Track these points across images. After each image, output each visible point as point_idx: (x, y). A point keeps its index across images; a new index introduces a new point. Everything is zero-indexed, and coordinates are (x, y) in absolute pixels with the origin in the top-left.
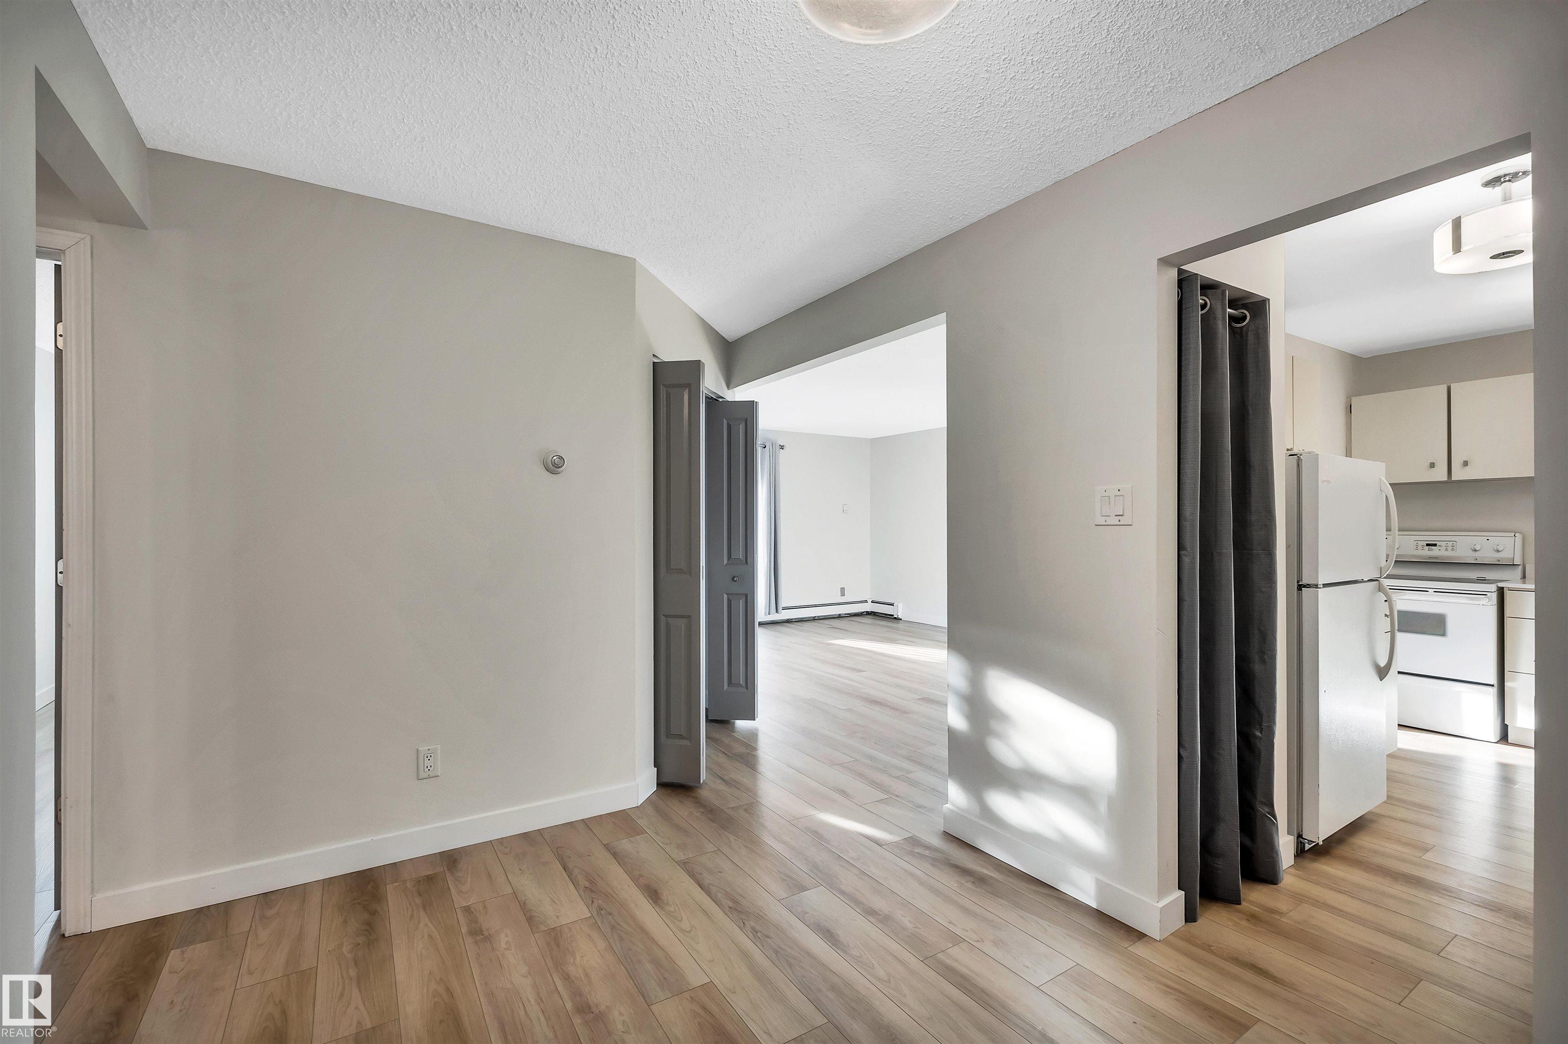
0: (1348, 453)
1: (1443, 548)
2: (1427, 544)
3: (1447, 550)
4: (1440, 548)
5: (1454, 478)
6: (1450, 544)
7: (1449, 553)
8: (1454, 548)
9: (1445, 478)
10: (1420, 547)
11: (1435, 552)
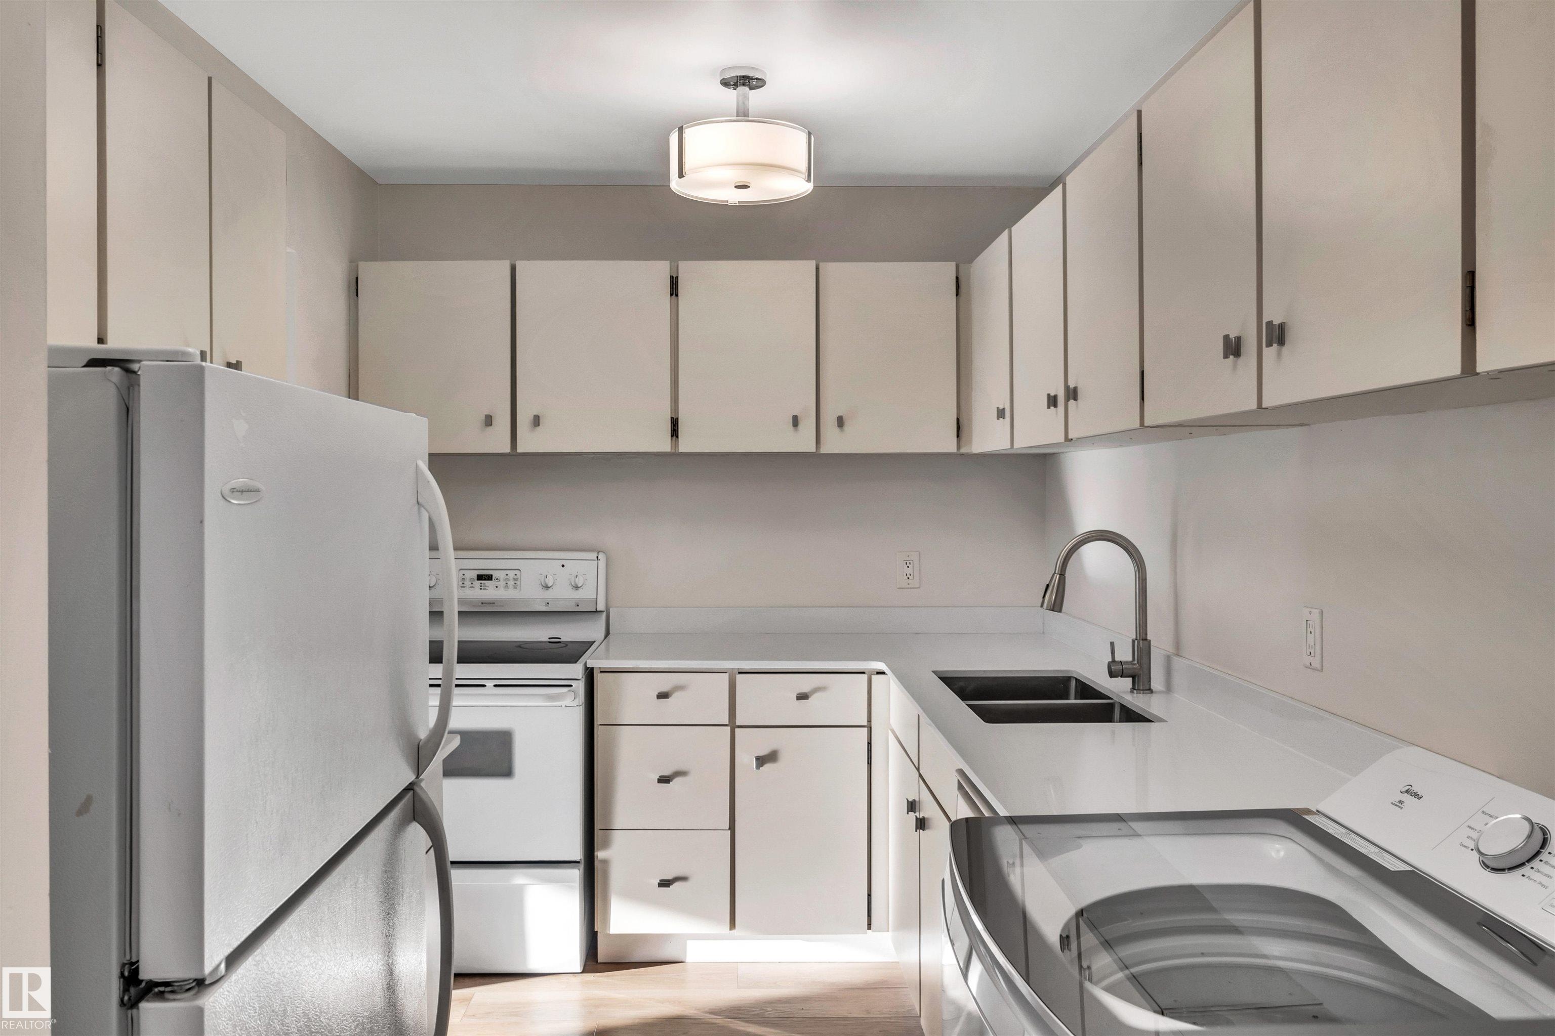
0: (353, 392)
1: (502, 584)
2: (478, 575)
3: (506, 587)
4: (497, 583)
5: (520, 449)
6: (511, 574)
7: (511, 594)
8: (518, 583)
9: (507, 449)
10: (467, 583)
11: (490, 592)
